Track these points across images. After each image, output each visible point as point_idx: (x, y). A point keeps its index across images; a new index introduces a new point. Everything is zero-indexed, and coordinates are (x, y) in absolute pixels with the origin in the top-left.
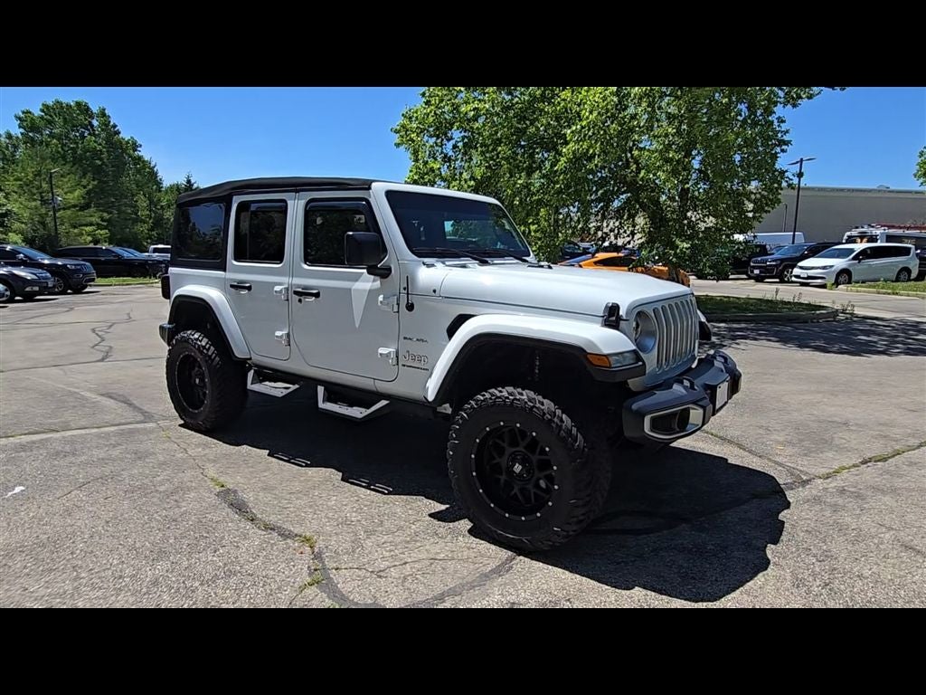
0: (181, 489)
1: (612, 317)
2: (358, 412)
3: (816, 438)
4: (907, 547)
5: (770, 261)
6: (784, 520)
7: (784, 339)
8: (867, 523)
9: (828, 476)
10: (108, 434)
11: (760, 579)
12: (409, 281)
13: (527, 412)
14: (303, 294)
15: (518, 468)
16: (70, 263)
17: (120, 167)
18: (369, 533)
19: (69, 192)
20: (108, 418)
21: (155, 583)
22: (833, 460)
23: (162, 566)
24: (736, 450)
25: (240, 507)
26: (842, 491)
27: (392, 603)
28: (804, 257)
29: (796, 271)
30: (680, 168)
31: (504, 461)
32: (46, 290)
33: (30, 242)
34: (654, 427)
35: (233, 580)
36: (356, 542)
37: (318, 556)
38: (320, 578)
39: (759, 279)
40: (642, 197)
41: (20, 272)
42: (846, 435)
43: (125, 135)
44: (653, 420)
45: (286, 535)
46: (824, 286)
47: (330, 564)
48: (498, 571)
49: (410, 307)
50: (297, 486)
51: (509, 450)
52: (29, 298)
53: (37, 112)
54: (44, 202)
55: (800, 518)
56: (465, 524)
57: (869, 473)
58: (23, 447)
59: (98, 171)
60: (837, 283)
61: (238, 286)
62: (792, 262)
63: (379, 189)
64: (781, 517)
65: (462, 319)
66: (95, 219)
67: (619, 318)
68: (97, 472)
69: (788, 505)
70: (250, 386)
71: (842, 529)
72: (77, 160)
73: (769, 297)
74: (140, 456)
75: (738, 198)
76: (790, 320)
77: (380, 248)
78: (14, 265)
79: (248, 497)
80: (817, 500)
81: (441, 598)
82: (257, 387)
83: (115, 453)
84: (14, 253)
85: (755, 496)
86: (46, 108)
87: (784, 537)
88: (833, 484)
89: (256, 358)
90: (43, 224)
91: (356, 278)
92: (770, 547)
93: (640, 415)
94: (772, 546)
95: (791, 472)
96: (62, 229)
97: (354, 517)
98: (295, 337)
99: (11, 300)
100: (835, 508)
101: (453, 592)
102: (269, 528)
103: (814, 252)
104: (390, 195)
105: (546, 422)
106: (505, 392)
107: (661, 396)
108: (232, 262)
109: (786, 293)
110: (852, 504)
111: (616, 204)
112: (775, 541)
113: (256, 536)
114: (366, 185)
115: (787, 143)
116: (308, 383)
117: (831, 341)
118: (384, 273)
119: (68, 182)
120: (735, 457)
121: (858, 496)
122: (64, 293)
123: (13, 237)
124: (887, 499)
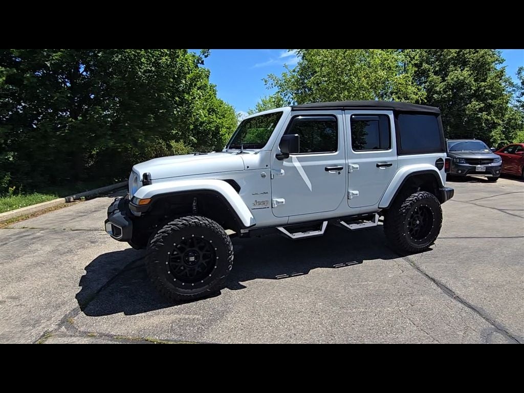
6: (79, 287)
11: (88, 264)
64: (81, 288)
87: (79, 280)
94: (84, 274)
112: (83, 277)
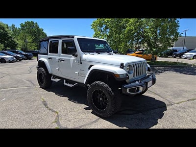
0: (36, 100)
1: (122, 66)
2: (71, 86)
3: (178, 94)
4: (193, 121)
5: (177, 53)
7: (177, 71)
8: (185, 115)
9: (178, 103)
10: (25, 89)
12: (81, 58)
13: (102, 87)
14: (61, 60)
15: (101, 99)
16: (28, 54)
17: (39, 34)
18: (70, 112)
19: (29, 39)
20: (26, 85)
21: (23, 120)
22: (181, 99)
23: (26, 116)
24: (158, 96)
25: (46, 105)
26: (181, 107)
27: (70, 127)
28: (186, 52)
29: (184, 56)
30: (154, 32)
31: (98, 97)
32: (23, 59)
33: (22, 50)
34: (129, 91)
35: (39, 120)
36: (67, 113)
37: (58, 116)
38: (57, 121)
39: (175, 57)
40: (146, 39)
41: (18, 55)
42: (186, 94)
43: (40, 28)
44: (129, 89)
45: (53, 111)
46: (190, 59)
47: (60, 118)
48: (95, 122)
49: (81, 63)
50: (58, 101)
51: (99, 95)
52: (20, 61)
53: (24, 24)
54: (25, 41)
55: (169, 113)
56: (91, 111)
57: (189, 103)
58: (8, 91)
59: (35, 35)
60: (193, 58)
61: (50, 59)
62: (183, 54)
63: (76, 38)
64: (164, 112)
65: (91, 66)
66: (34, 45)
67: (123, 66)
68: (20, 96)
69: (166, 110)
70: (52, 79)
71: (178, 116)
72: (31, 33)
73: (176, 61)
74: (29, 93)
75: (168, 39)
76: (179, 67)
77: (75, 50)
78: (18, 54)
79: (48, 102)
80: (174, 109)
81: (81, 127)
82: (53, 80)
83: (25, 92)
84: (18, 52)
85: (159, 107)
86: (25, 23)
87: (163, 117)
88: (179, 105)
89: (53, 74)
90: (24, 46)
91: (71, 57)
92: (159, 119)
93: (126, 88)
95: (169, 102)
96: (28, 47)
97: (68, 108)
98: (60, 69)
99: (17, 61)
100: (178, 111)
101: (84, 126)
102: (50, 109)
103: (188, 51)
104: (78, 39)
105: (106, 89)
106: (98, 82)
107: (132, 84)
108: (49, 53)
109: (179, 60)
110: (182, 110)
111: (140, 40)
112: (161, 118)
113: (47, 111)
114: (73, 37)
115: (179, 26)
116: (62, 79)
117: (188, 72)
118: (76, 56)
119: (30, 37)
120: (157, 98)
121: (184, 108)
122: (27, 60)
123: (19, 48)
124: (191, 110)
